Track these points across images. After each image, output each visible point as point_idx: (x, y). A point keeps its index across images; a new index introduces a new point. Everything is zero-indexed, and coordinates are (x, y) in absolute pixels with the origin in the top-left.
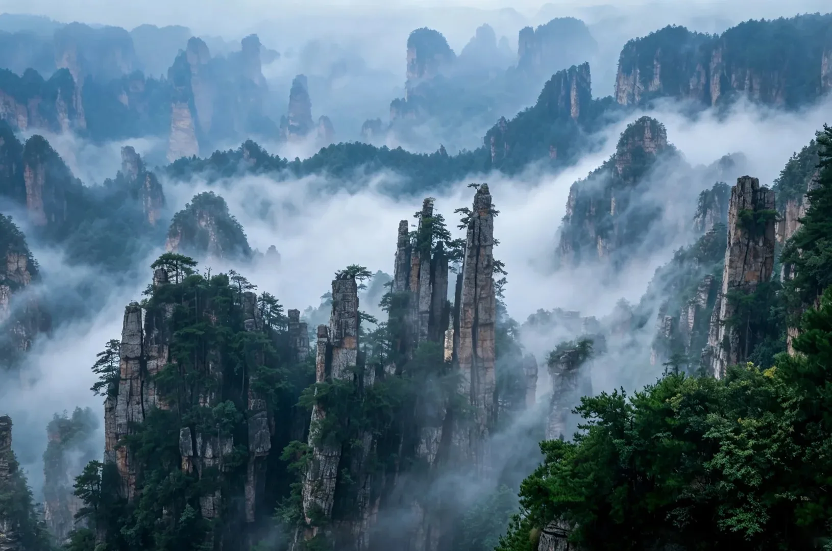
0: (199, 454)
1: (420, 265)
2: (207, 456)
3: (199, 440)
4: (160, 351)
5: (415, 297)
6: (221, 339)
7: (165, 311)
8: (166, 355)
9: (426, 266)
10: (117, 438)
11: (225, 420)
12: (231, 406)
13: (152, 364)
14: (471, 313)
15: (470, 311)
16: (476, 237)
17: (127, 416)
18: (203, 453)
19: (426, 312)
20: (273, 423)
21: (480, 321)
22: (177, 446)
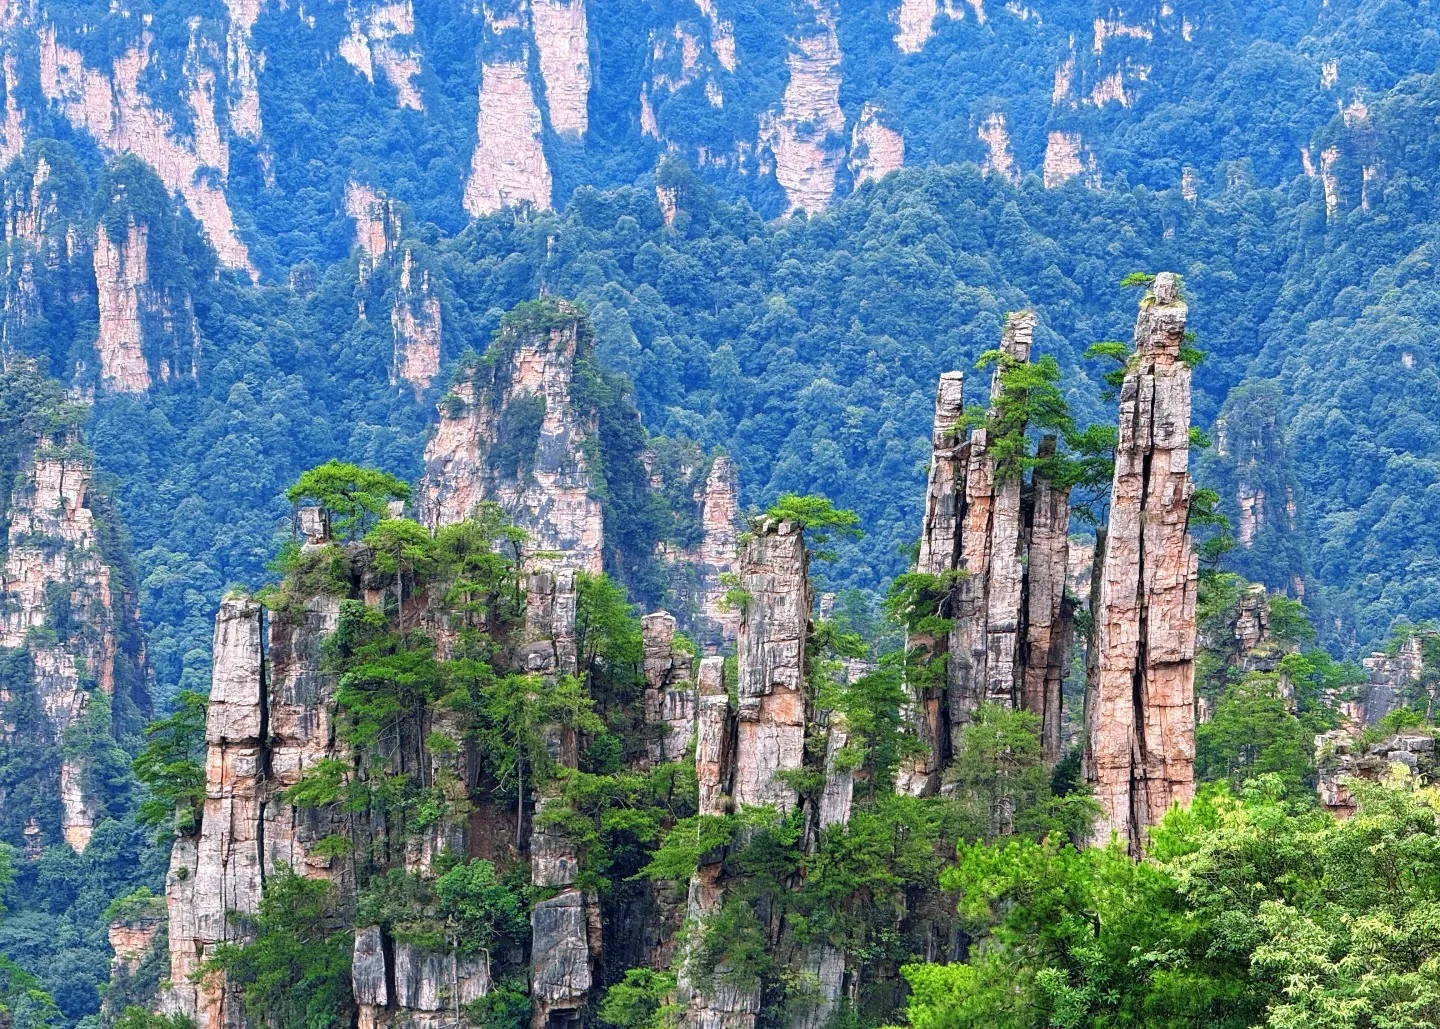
0: (403, 1002)
1: (992, 498)
2: (424, 1003)
3: (402, 959)
4: (307, 722)
5: (978, 584)
6: (462, 694)
7: (322, 619)
8: (322, 734)
9: (1008, 503)
10: (199, 952)
11: (471, 912)
12: (483, 873)
13: (285, 760)
14: (1129, 632)
15: (1125, 626)
16: (1144, 420)
17: (222, 895)
18: (415, 996)
19: (1009, 629)
20: (597, 922)
21: (1154, 656)
22: (346, 979)
